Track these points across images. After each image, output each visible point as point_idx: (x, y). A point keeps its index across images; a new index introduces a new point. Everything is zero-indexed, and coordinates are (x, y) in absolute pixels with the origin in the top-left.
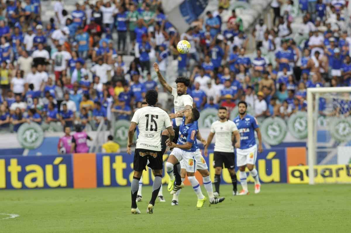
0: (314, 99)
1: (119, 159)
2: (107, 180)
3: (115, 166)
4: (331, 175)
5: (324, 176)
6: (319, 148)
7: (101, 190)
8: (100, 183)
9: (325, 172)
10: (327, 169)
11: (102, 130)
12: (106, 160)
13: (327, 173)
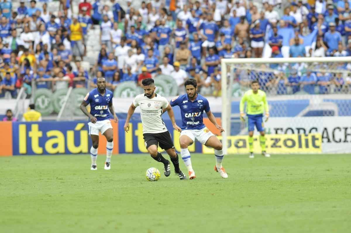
0: (228, 70)
1: (35, 127)
2: (23, 148)
3: (31, 134)
4: (244, 146)
5: (237, 146)
6: (232, 119)
7: (17, 158)
8: (16, 151)
9: (238, 142)
10: (241, 140)
11: (21, 98)
12: (22, 129)
13: (241, 144)
